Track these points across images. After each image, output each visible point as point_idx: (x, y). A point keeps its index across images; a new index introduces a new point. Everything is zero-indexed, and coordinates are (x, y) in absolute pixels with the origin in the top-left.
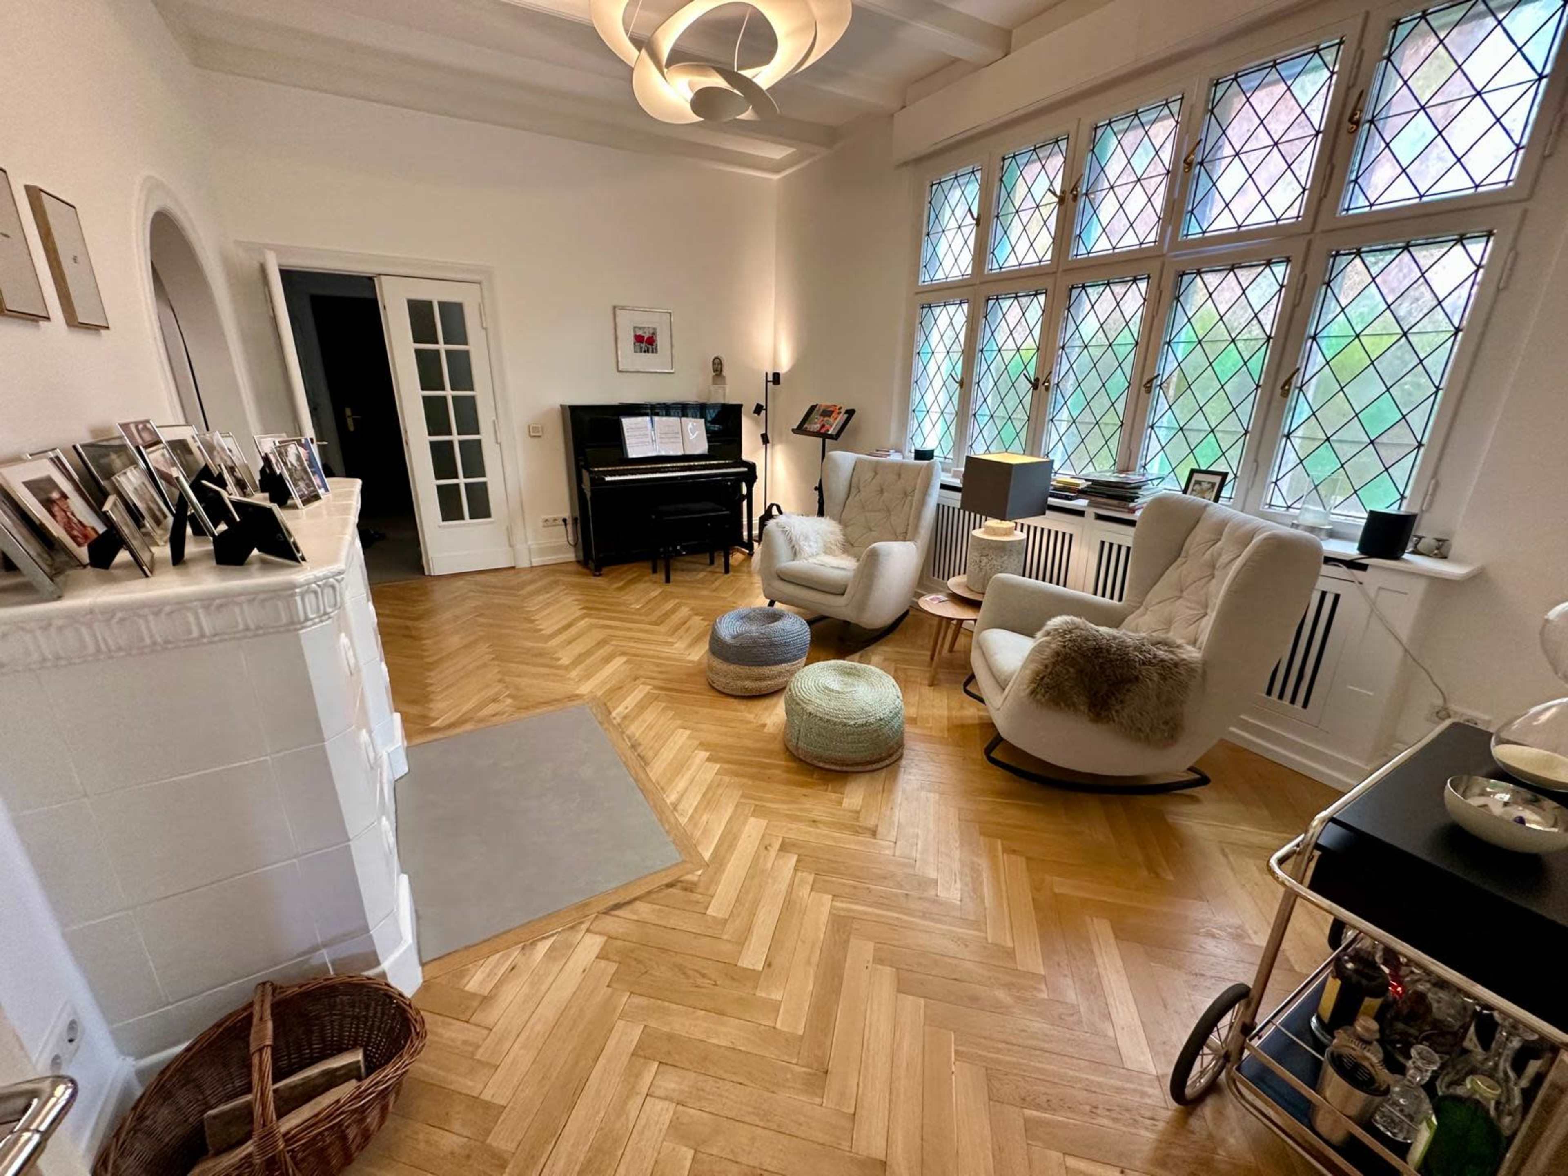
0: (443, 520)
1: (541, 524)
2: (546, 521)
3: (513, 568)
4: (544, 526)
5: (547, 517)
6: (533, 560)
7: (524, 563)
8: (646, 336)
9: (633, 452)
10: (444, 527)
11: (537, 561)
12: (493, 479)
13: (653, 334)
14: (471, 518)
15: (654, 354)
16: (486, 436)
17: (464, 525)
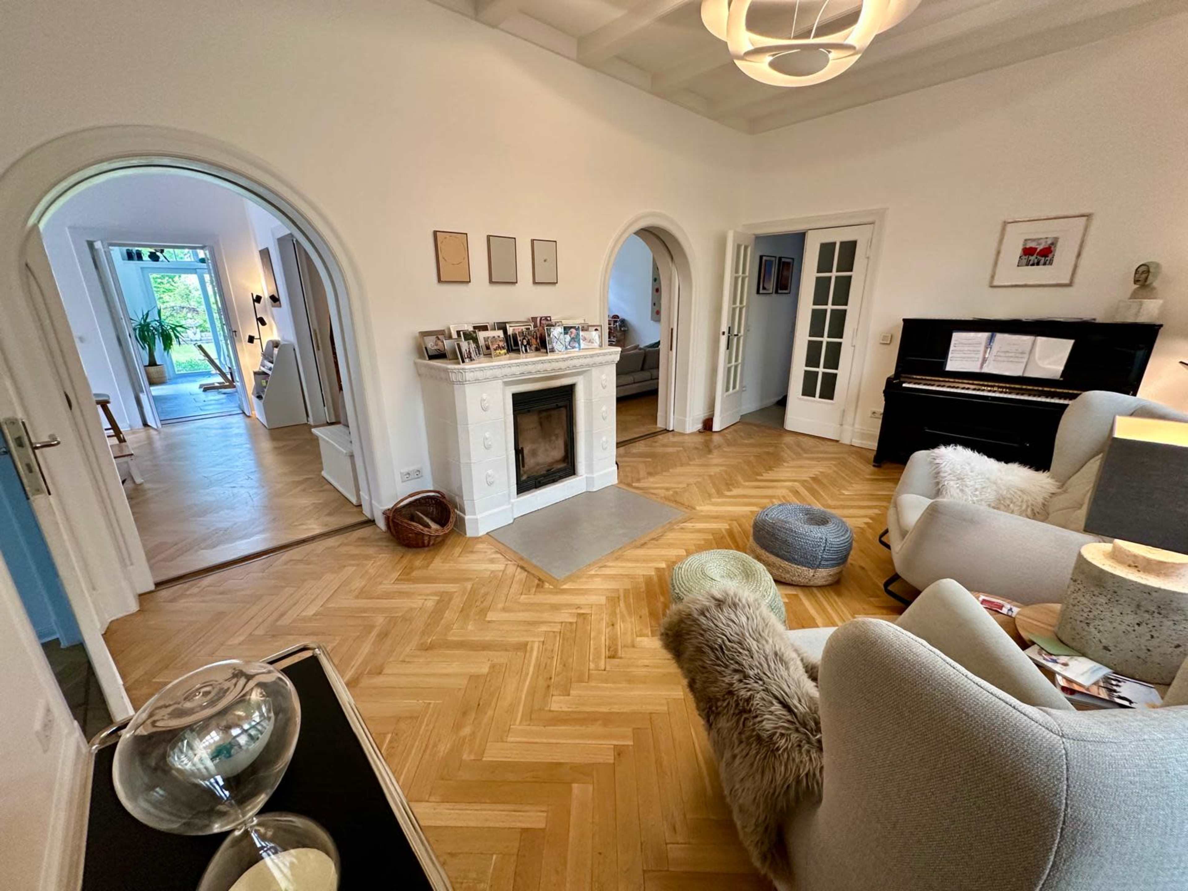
0: (803, 394)
1: (870, 414)
2: (874, 413)
3: (837, 441)
4: (871, 417)
5: (874, 410)
6: (854, 440)
7: (846, 441)
8: (1040, 248)
9: (951, 366)
10: (800, 399)
11: (857, 442)
12: (843, 373)
13: (1052, 244)
14: (820, 397)
15: (1049, 266)
16: (846, 341)
17: (812, 401)
